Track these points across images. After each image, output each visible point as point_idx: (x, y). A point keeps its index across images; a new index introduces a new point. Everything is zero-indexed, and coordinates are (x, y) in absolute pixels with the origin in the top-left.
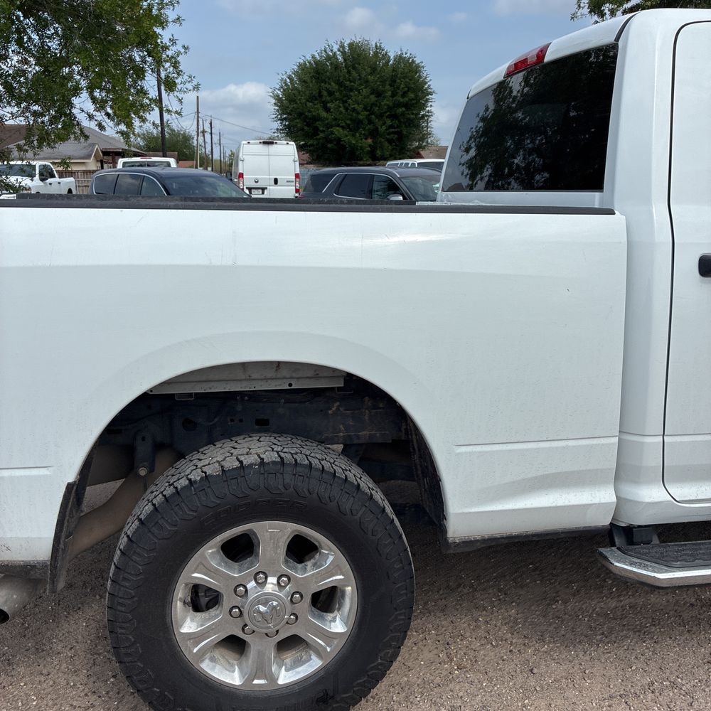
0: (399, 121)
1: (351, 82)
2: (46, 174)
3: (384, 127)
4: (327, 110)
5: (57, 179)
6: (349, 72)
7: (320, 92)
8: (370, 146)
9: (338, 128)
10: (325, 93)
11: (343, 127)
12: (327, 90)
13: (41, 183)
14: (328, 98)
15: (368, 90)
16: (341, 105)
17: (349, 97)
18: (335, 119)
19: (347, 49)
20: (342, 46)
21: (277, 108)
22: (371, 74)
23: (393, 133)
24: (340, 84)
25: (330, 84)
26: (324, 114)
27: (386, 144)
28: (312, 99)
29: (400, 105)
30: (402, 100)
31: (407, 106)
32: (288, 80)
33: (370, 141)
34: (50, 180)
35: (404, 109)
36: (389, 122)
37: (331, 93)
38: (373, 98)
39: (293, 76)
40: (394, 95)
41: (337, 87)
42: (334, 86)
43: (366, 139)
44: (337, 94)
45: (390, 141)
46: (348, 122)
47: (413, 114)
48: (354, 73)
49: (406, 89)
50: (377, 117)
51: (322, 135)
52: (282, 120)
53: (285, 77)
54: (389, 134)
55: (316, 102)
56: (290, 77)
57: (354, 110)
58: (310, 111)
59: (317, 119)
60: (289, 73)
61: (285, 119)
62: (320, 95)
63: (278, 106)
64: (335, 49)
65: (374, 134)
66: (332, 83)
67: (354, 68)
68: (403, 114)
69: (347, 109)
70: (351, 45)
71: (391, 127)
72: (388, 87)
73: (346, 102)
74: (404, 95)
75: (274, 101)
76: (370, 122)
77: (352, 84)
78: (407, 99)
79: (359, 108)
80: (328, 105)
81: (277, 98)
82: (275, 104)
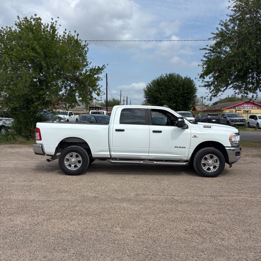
0: (185, 98)
1: (169, 86)
2: (71, 114)
3: (179, 100)
4: (161, 95)
5: (74, 116)
6: (168, 83)
7: (159, 89)
8: (175, 106)
9: (164, 100)
10: (160, 89)
11: (166, 100)
12: (161, 89)
13: (69, 117)
14: (162, 91)
15: (175, 88)
16: (165, 93)
18: (163, 98)
19: (168, 76)
20: (167, 75)
21: (145, 94)
22: (176, 83)
23: (183, 102)
24: (166, 87)
25: (162, 87)
26: (160, 96)
27: (180, 105)
28: (156, 91)
29: (185, 93)
30: (186, 92)
31: (188, 93)
32: (149, 86)
33: (175, 104)
34: (71, 116)
35: (186, 94)
36: (181, 98)
37: (162, 90)
38: (176, 91)
40: (183, 90)
41: (164, 88)
42: (164, 87)
43: (174, 104)
44: (164, 90)
45: (182, 104)
46: (168, 98)
47: (190, 96)
48: (170, 83)
49: (187, 88)
50: (177, 97)
51: (159, 102)
52: (146, 98)
53: (148, 84)
54: (181, 102)
55: (157, 92)
56: (150, 85)
57: (170, 95)
58: (155, 95)
59: (158, 97)
60: (149, 83)
61: (148, 97)
62: (159, 90)
63: (145, 93)
64: (164, 76)
65: (176, 102)
66: (163, 87)
67: (171, 82)
68: (186, 96)
69: (167, 94)
70: (169, 75)
71: (182, 100)
72: (181, 87)
73: (167, 92)
74: (187, 90)
75: (144, 92)
76: (175, 98)
77: (169, 87)
78: (188, 91)
79: (171, 94)
80: (161, 93)
81: (145, 91)
82: (144, 93)
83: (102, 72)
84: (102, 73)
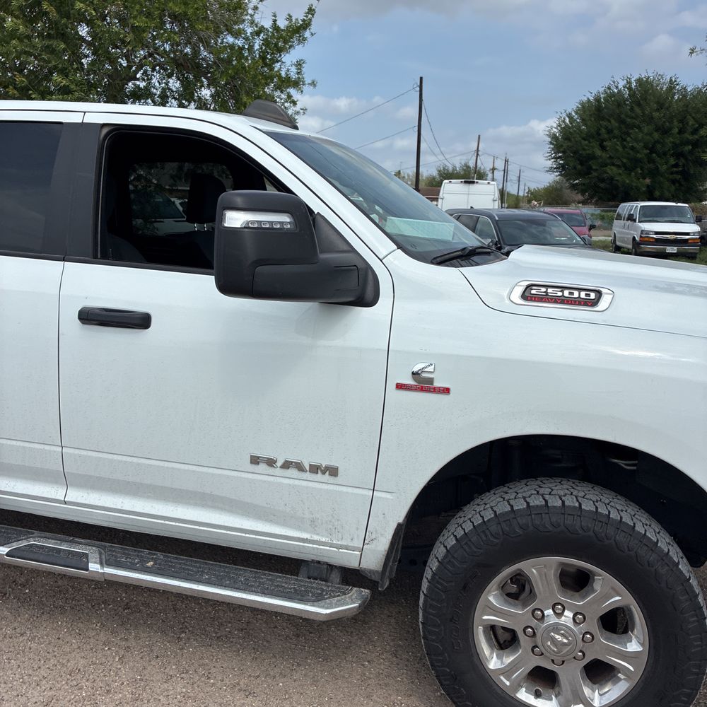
0: (686, 160)
1: (632, 118)
3: (665, 167)
4: (603, 148)
6: (632, 109)
7: (599, 130)
8: (648, 186)
9: (612, 167)
10: (603, 131)
11: (618, 166)
12: (606, 128)
15: (652, 127)
16: (618, 143)
17: (628, 134)
18: (610, 157)
19: (634, 85)
20: (629, 83)
21: (551, 146)
22: (658, 110)
23: (677, 173)
24: (622, 122)
25: (609, 122)
26: (598, 152)
27: (667, 184)
28: (588, 137)
29: (688, 142)
30: (690, 138)
32: (567, 119)
33: (648, 181)
35: (691, 147)
36: (672, 161)
37: (609, 131)
38: (656, 136)
39: (574, 114)
40: (681, 132)
41: (617, 125)
42: (615, 124)
43: (644, 178)
44: (616, 132)
45: (674, 182)
46: (625, 161)
48: (638, 110)
49: (697, 125)
50: (659, 156)
51: (595, 174)
52: (556, 158)
53: (564, 115)
54: (672, 173)
55: (592, 140)
56: (570, 116)
57: (633, 148)
58: (584, 149)
59: (593, 157)
61: (560, 157)
62: (599, 134)
63: (553, 144)
64: (620, 86)
65: (654, 173)
66: (613, 121)
67: (639, 105)
68: (690, 152)
69: (624, 147)
70: (639, 81)
71: (676, 165)
72: (676, 123)
73: (625, 140)
74: (694, 132)
75: (550, 140)
76: (651, 161)
77: (634, 121)
78: (696, 137)
79: (638, 146)
80: (605, 143)
81: (554, 137)
82: (551, 143)
83: (307, 34)
84: (305, 39)
